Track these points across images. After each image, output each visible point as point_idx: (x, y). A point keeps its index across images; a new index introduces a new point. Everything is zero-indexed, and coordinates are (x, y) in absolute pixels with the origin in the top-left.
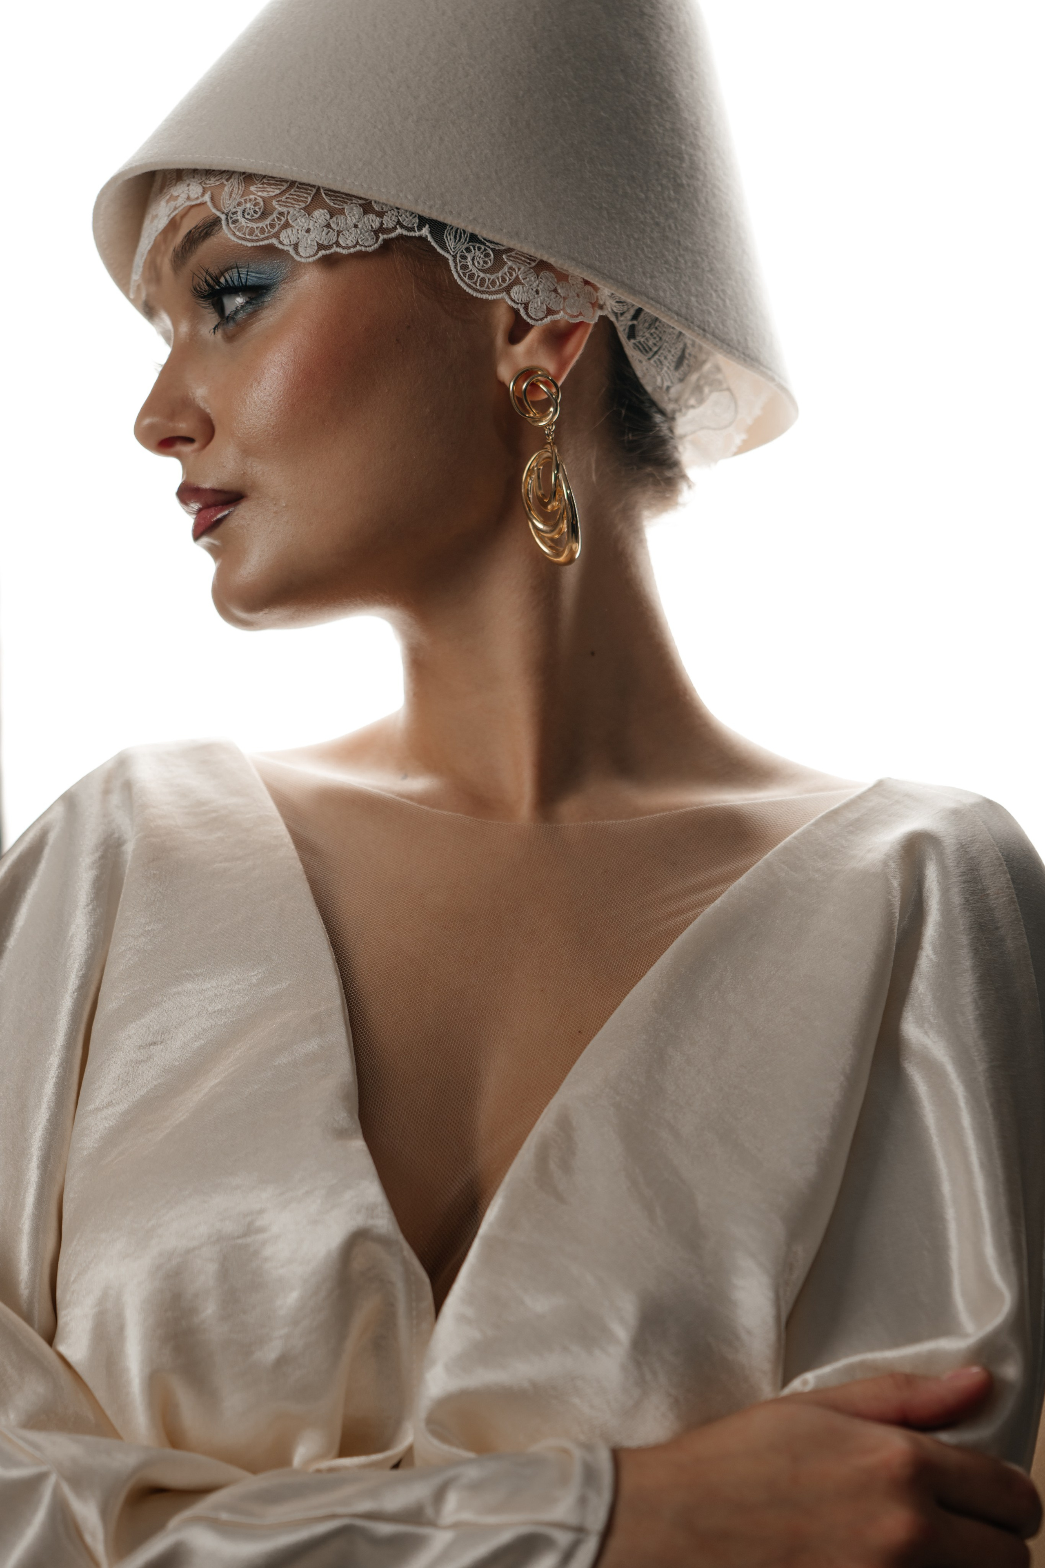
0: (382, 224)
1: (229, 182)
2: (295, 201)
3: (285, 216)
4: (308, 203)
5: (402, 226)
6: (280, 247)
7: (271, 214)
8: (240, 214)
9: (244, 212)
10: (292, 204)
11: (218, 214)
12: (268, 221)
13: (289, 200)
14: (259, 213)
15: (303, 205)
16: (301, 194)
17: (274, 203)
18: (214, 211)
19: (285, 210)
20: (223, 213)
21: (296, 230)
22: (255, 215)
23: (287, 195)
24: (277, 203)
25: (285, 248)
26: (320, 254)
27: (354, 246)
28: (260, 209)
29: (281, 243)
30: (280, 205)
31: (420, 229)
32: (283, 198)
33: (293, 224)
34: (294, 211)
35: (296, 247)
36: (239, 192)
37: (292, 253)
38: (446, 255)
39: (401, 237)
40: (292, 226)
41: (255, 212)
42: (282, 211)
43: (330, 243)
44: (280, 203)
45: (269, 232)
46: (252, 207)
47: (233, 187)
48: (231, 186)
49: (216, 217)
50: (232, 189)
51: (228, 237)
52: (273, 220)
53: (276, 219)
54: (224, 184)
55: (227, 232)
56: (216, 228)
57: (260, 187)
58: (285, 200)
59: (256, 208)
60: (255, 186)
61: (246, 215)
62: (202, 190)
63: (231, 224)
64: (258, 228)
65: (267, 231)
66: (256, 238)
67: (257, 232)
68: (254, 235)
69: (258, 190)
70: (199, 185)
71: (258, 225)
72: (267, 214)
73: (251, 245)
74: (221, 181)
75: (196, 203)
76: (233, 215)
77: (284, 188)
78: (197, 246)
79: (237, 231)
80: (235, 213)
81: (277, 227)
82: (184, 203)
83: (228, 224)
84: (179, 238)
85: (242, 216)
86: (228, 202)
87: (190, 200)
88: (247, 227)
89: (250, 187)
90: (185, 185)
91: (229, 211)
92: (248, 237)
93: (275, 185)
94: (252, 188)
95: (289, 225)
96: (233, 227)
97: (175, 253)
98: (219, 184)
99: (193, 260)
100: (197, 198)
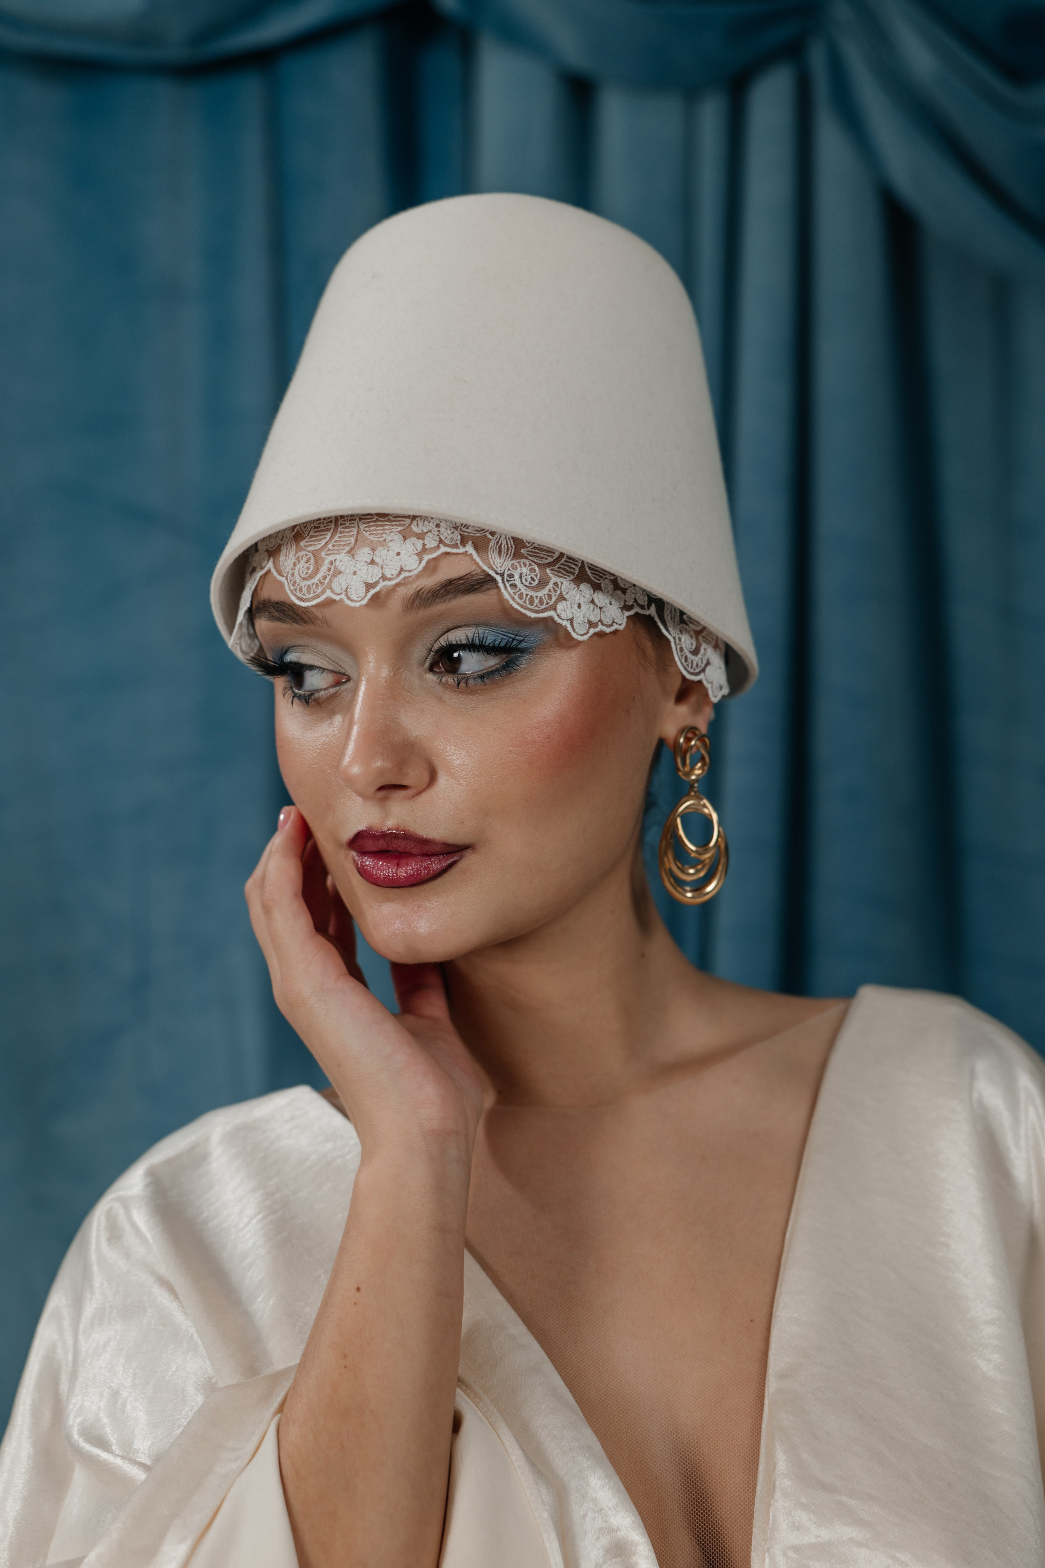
0: (626, 600)
1: (495, 538)
2: (565, 571)
3: (559, 587)
4: (576, 576)
5: (638, 603)
6: (559, 621)
7: (547, 583)
8: (517, 577)
9: (521, 577)
10: (563, 574)
11: (491, 572)
12: (545, 591)
13: (561, 570)
14: (537, 582)
15: (573, 577)
16: (571, 565)
17: (547, 570)
18: (484, 567)
19: (559, 580)
20: (497, 573)
21: (570, 604)
22: (532, 582)
23: (558, 566)
24: (551, 572)
25: (564, 623)
26: (592, 631)
27: (613, 624)
28: (536, 576)
29: (559, 616)
30: (553, 574)
31: (649, 607)
32: (556, 568)
33: (566, 596)
34: (566, 583)
35: (571, 621)
36: (510, 552)
37: (569, 628)
38: (669, 637)
39: (638, 614)
40: (565, 599)
41: (533, 579)
42: (557, 581)
43: (597, 621)
44: (554, 572)
45: (547, 604)
46: (528, 573)
47: (501, 544)
48: (498, 542)
49: (489, 575)
50: (500, 546)
51: (508, 601)
52: (550, 590)
53: (552, 589)
54: (488, 538)
55: (506, 596)
56: (486, 586)
57: (531, 552)
58: (557, 570)
59: (533, 575)
60: (526, 549)
61: (524, 581)
62: (459, 537)
63: (509, 588)
64: (537, 597)
65: (545, 602)
66: (537, 609)
67: (536, 601)
68: (535, 605)
69: (529, 555)
70: (453, 530)
71: (537, 594)
72: (543, 583)
73: (533, 615)
74: (484, 534)
75: (455, 551)
76: (510, 578)
77: (554, 558)
78: (455, 597)
79: (516, 597)
80: (511, 576)
81: (554, 599)
82: (438, 547)
83: (505, 587)
84: (430, 582)
85: (520, 581)
86: (499, 561)
87: (446, 545)
88: (527, 595)
89: (521, 550)
90: (431, 524)
91: (504, 572)
92: (529, 606)
93: (547, 552)
94: (523, 551)
95: (563, 597)
96: (511, 591)
97: (418, 594)
98: (481, 536)
99: (440, 607)
100: (455, 546)
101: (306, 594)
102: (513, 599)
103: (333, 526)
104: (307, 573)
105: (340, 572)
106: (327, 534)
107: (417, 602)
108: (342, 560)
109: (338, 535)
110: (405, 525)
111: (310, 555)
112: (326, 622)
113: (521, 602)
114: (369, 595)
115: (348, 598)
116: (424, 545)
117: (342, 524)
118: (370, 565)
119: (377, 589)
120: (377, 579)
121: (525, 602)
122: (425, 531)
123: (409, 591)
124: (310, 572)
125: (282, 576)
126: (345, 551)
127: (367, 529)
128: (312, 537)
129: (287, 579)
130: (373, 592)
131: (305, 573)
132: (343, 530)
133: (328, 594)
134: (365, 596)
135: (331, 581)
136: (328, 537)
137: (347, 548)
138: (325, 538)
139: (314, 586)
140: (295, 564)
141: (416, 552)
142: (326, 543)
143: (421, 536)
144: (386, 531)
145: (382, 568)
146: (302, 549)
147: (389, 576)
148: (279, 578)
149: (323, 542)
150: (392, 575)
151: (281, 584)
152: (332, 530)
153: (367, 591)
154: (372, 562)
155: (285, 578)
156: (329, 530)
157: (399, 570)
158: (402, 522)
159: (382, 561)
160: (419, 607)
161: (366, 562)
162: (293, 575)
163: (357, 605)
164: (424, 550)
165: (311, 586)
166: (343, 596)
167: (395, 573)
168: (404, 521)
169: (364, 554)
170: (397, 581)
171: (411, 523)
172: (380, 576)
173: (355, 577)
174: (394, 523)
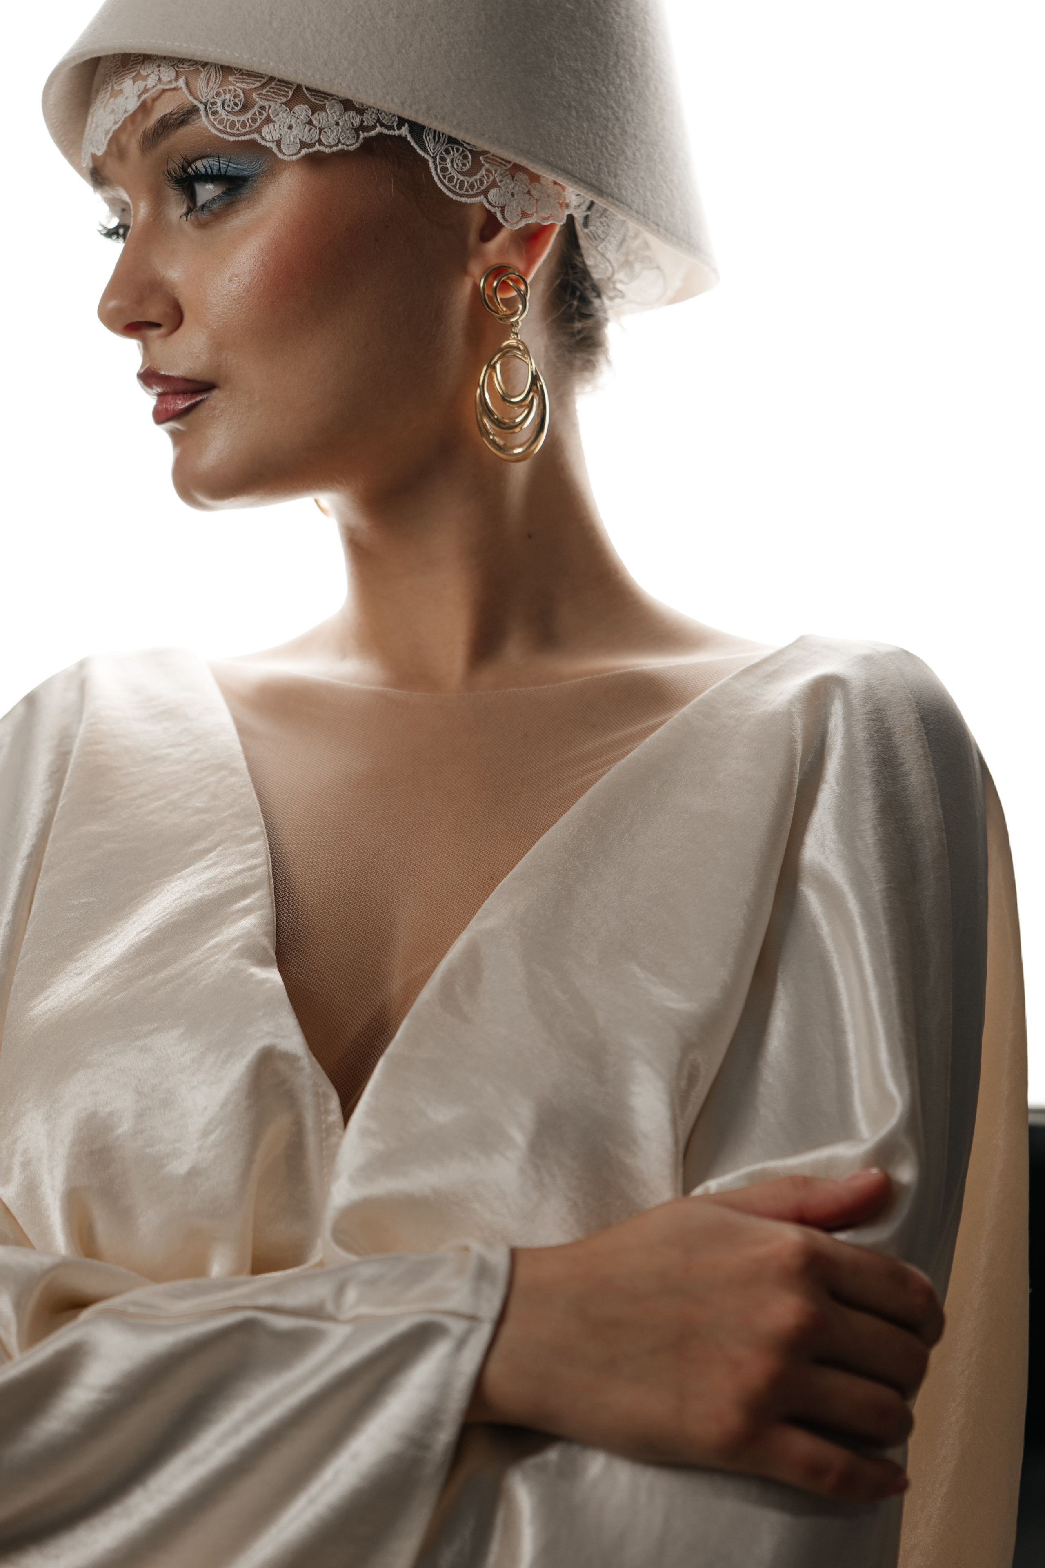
0: (362, 121)
1: (205, 69)
2: (276, 95)
3: (267, 110)
4: (289, 98)
5: (382, 125)
6: (263, 143)
7: (252, 107)
8: (219, 104)
9: (223, 103)
11: (196, 103)
12: (249, 115)
13: (270, 93)
14: (240, 106)
15: (284, 100)
16: (282, 88)
17: (254, 95)
18: (191, 98)
19: (266, 104)
20: (201, 102)
21: (278, 126)
22: (235, 107)
23: (268, 89)
24: (258, 96)
25: (268, 145)
26: (304, 151)
27: (336, 145)
28: (240, 101)
29: (263, 138)
30: (261, 98)
31: (399, 128)
32: (264, 92)
33: (274, 119)
34: (275, 106)
35: (278, 143)
36: (217, 81)
37: (275, 149)
38: (427, 157)
39: (380, 135)
40: (273, 122)
41: (236, 104)
42: (264, 105)
43: (313, 141)
44: (261, 96)
45: (250, 127)
46: (232, 98)
47: (211, 73)
48: (208, 72)
49: (194, 106)
50: (209, 76)
51: (207, 128)
52: (254, 114)
53: (257, 113)
54: (200, 71)
55: (207, 123)
56: (190, 118)
57: (239, 78)
58: (266, 93)
59: (236, 100)
60: (234, 75)
61: (226, 107)
62: (176, 73)
63: (210, 116)
64: (239, 121)
65: (248, 126)
66: (237, 132)
67: (238, 125)
68: (235, 129)
69: (236, 82)
70: (172, 67)
71: (239, 118)
72: (248, 106)
73: (232, 139)
74: (197, 67)
75: (169, 87)
76: (213, 105)
77: (262, 83)
78: (173, 132)
79: (216, 123)
80: (214, 103)
81: (259, 122)
82: (157, 85)
83: (207, 114)
84: (151, 121)
85: (222, 108)
86: (205, 91)
87: (162, 82)
88: (228, 120)
89: (228, 78)
90: (155, 65)
91: (207, 102)
92: (229, 131)
93: (255, 77)
94: (230, 78)
95: (271, 120)
96: (212, 118)
97: (146, 136)
98: (194, 70)
99: (165, 145)
100: (171, 82)
102: (213, 125)
107: (146, 143)
110: (137, 70)
113: (221, 127)
116: (146, 86)
118: (111, 114)
119: (111, 134)
120: (112, 126)
121: (224, 127)
122: (151, 72)
127: (116, 81)
141: (140, 92)
143: (146, 77)
144: (126, 80)
145: (116, 114)
147: (117, 120)
153: (106, 138)
154: (113, 111)
157: (123, 113)
159: (117, 108)
160: (151, 148)
161: (109, 112)
164: (146, 89)
168: (139, 62)
169: (111, 105)
171: (142, 63)
172: (114, 121)
173: (103, 127)
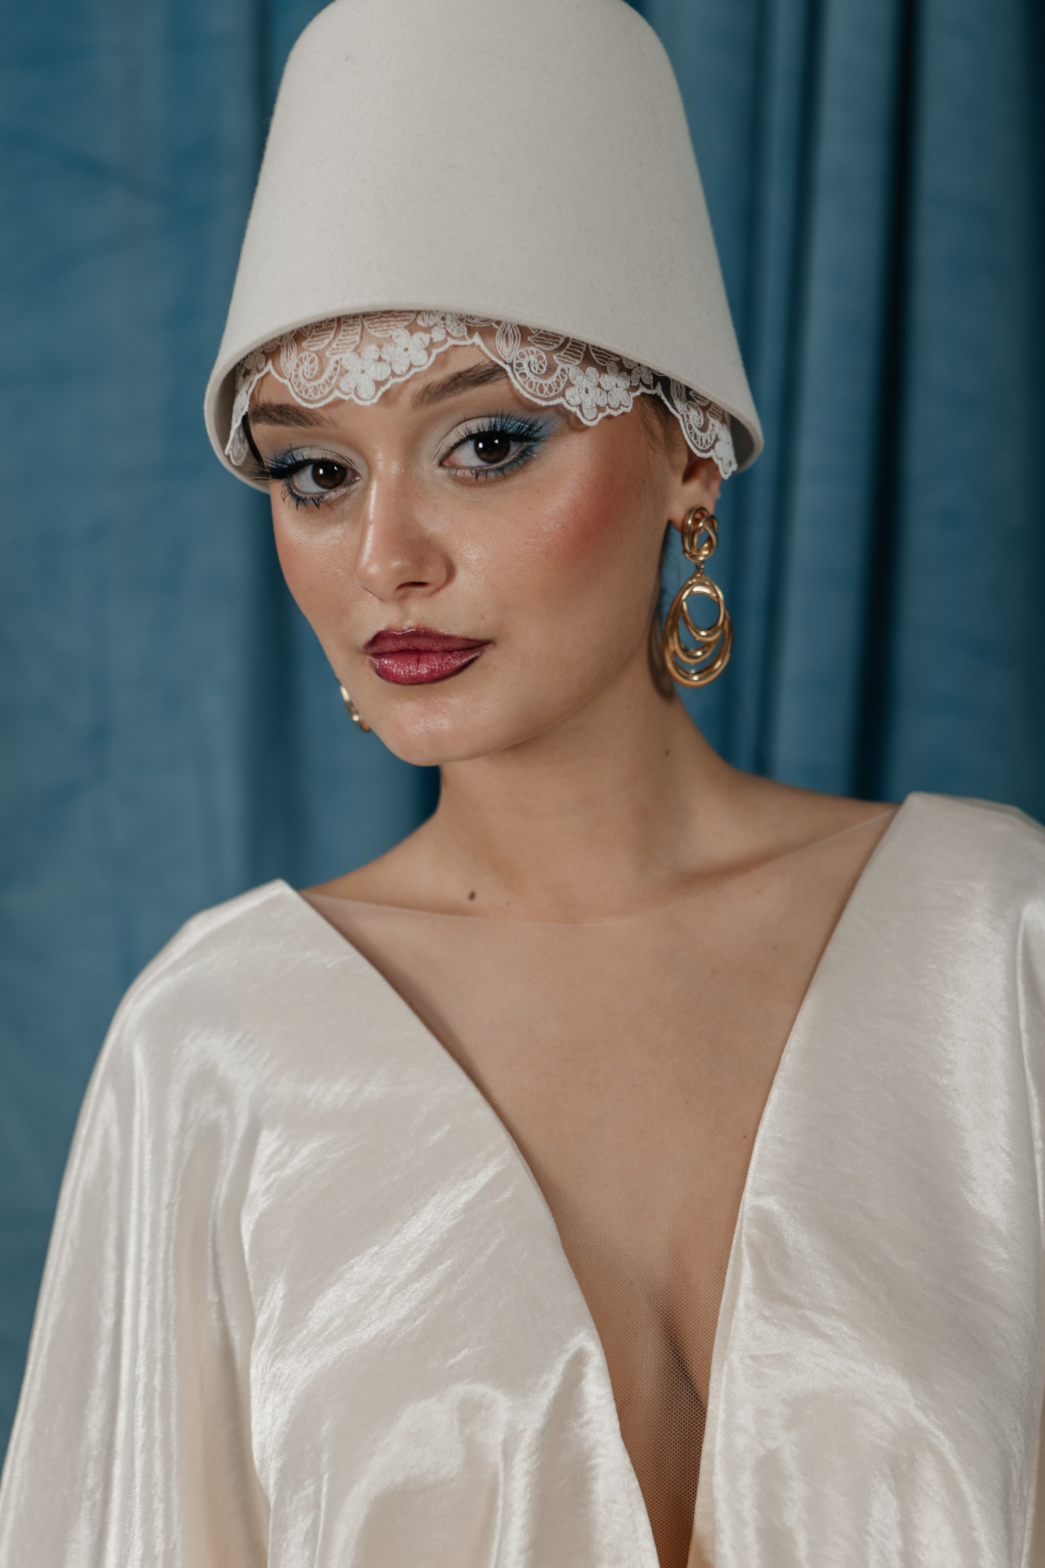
0: (631, 382)
1: (501, 327)
2: (571, 356)
3: (567, 373)
4: (581, 360)
5: (644, 383)
6: (569, 407)
7: (555, 370)
8: (525, 365)
9: (529, 365)
10: (569, 359)
11: (499, 362)
12: (554, 378)
13: (567, 355)
14: (545, 369)
15: (578, 362)
16: (575, 350)
17: (554, 357)
18: (493, 357)
19: (565, 366)
20: (506, 363)
21: (578, 390)
22: (541, 370)
23: (564, 351)
24: (558, 358)
25: (573, 410)
26: (601, 416)
27: (620, 407)
28: (544, 363)
29: (568, 402)
30: (560, 360)
31: (655, 387)
32: (562, 354)
33: (573, 382)
34: (572, 369)
35: (580, 406)
36: (517, 341)
37: (579, 414)
38: (677, 414)
39: (645, 395)
40: (573, 385)
41: (541, 367)
43: (604, 405)
44: (560, 358)
45: (556, 391)
46: (536, 361)
47: (507, 334)
48: (504, 332)
49: (497, 365)
50: (507, 336)
51: (519, 391)
52: (558, 377)
53: (560, 376)
54: (495, 328)
55: (517, 386)
56: (496, 377)
57: (538, 339)
58: (564, 355)
59: (541, 362)
60: (533, 337)
61: (532, 369)
62: (466, 329)
63: (519, 377)
64: (546, 385)
65: (554, 389)
66: (546, 396)
67: (546, 389)
68: (545, 393)
69: (536, 342)
70: (459, 322)
71: (546, 381)
72: (551, 369)
73: (544, 403)
74: (489, 324)
75: (462, 343)
76: (519, 367)
77: (560, 344)
78: (465, 389)
79: (527, 386)
80: (520, 365)
81: (562, 385)
82: (446, 340)
83: (515, 376)
84: (440, 376)
85: (529, 370)
86: (507, 350)
87: (453, 338)
88: (536, 383)
89: (527, 338)
90: (437, 317)
91: (512, 362)
92: (539, 395)
93: (553, 339)
94: (529, 339)
95: (571, 383)
96: (521, 380)
97: (427, 389)
98: (487, 327)
99: (451, 400)
100: (464, 338)
101: (312, 395)
102: (524, 388)
103: (335, 324)
104: (312, 374)
105: (347, 372)
106: (330, 334)
107: (427, 397)
108: (348, 358)
109: (342, 333)
110: (410, 320)
111: (314, 355)
112: (333, 422)
113: (531, 391)
114: (380, 394)
115: (358, 397)
116: (431, 339)
117: (344, 322)
118: (378, 363)
119: (388, 386)
120: (387, 376)
121: (535, 390)
122: (431, 324)
123: (417, 386)
124: (315, 373)
125: (285, 378)
126: (350, 350)
127: (371, 326)
128: (313, 337)
129: (290, 381)
130: (383, 389)
131: (309, 374)
132: (347, 328)
133: (337, 394)
134: (376, 394)
135: (338, 381)
136: (331, 336)
137: (353, 347)
138: (328, 337)
139: (321, 387)
140: (298, 366)
141: (424, 347)
142: (330, 342)
143: (428, 330)
144: (392, 327)
145: (391, 365)
146: (304, 350)
147: (398, 372)
148: (281, 380)
149: (327, 342)
150: (402, 371)
151: (284, 387)
152: (335, 329)
153: (377, 389)
154: (380, 359)
155: (288, 380)
156: (332, 329)
157: (408, 366)
158: (407, 318)
159: (390, 357)
160: (429, 402)
161: (374, 360)
162: (297, 376)
163: (368, 403)
164: (432, 344)
165: (317, 387)
166: (353, 396)
167: (405, 369)
168: (408, 316)
169: (371, 351)
170: (408, 377)
171: (417, 317)
172: (389, 372)
173: (363, 376)
174: (399, 319)
